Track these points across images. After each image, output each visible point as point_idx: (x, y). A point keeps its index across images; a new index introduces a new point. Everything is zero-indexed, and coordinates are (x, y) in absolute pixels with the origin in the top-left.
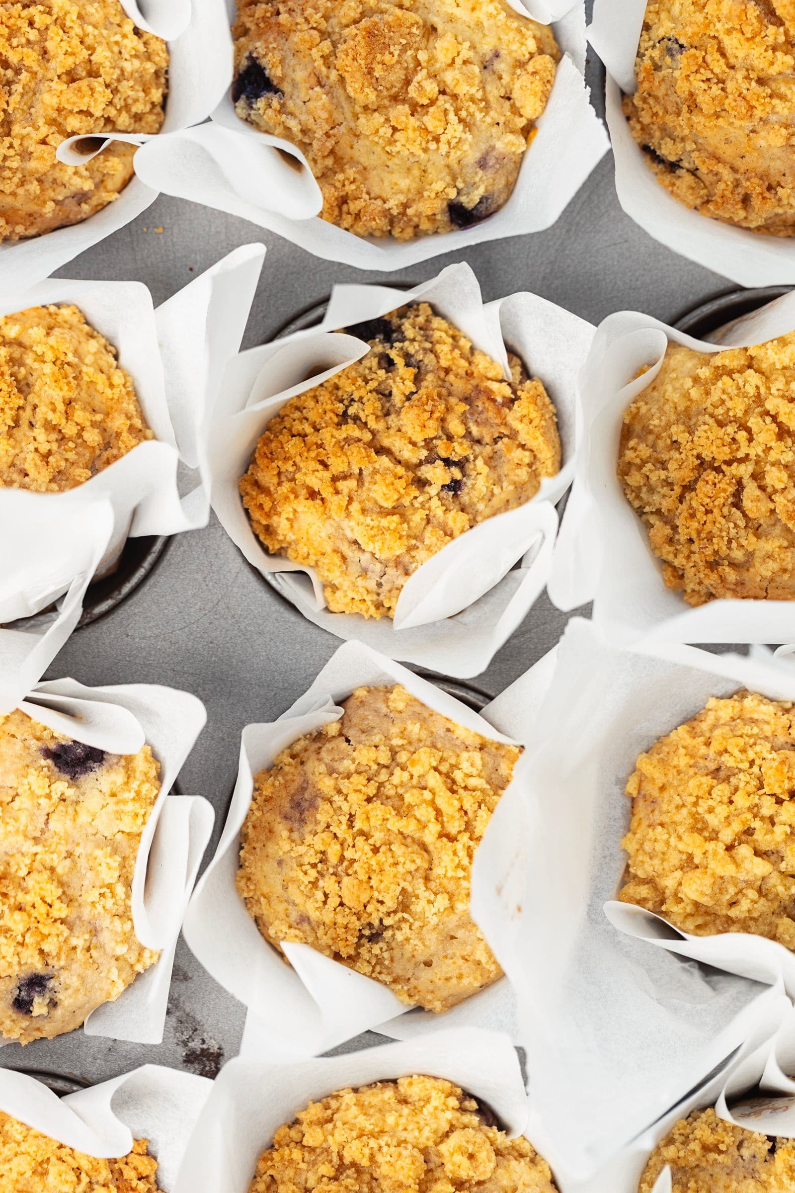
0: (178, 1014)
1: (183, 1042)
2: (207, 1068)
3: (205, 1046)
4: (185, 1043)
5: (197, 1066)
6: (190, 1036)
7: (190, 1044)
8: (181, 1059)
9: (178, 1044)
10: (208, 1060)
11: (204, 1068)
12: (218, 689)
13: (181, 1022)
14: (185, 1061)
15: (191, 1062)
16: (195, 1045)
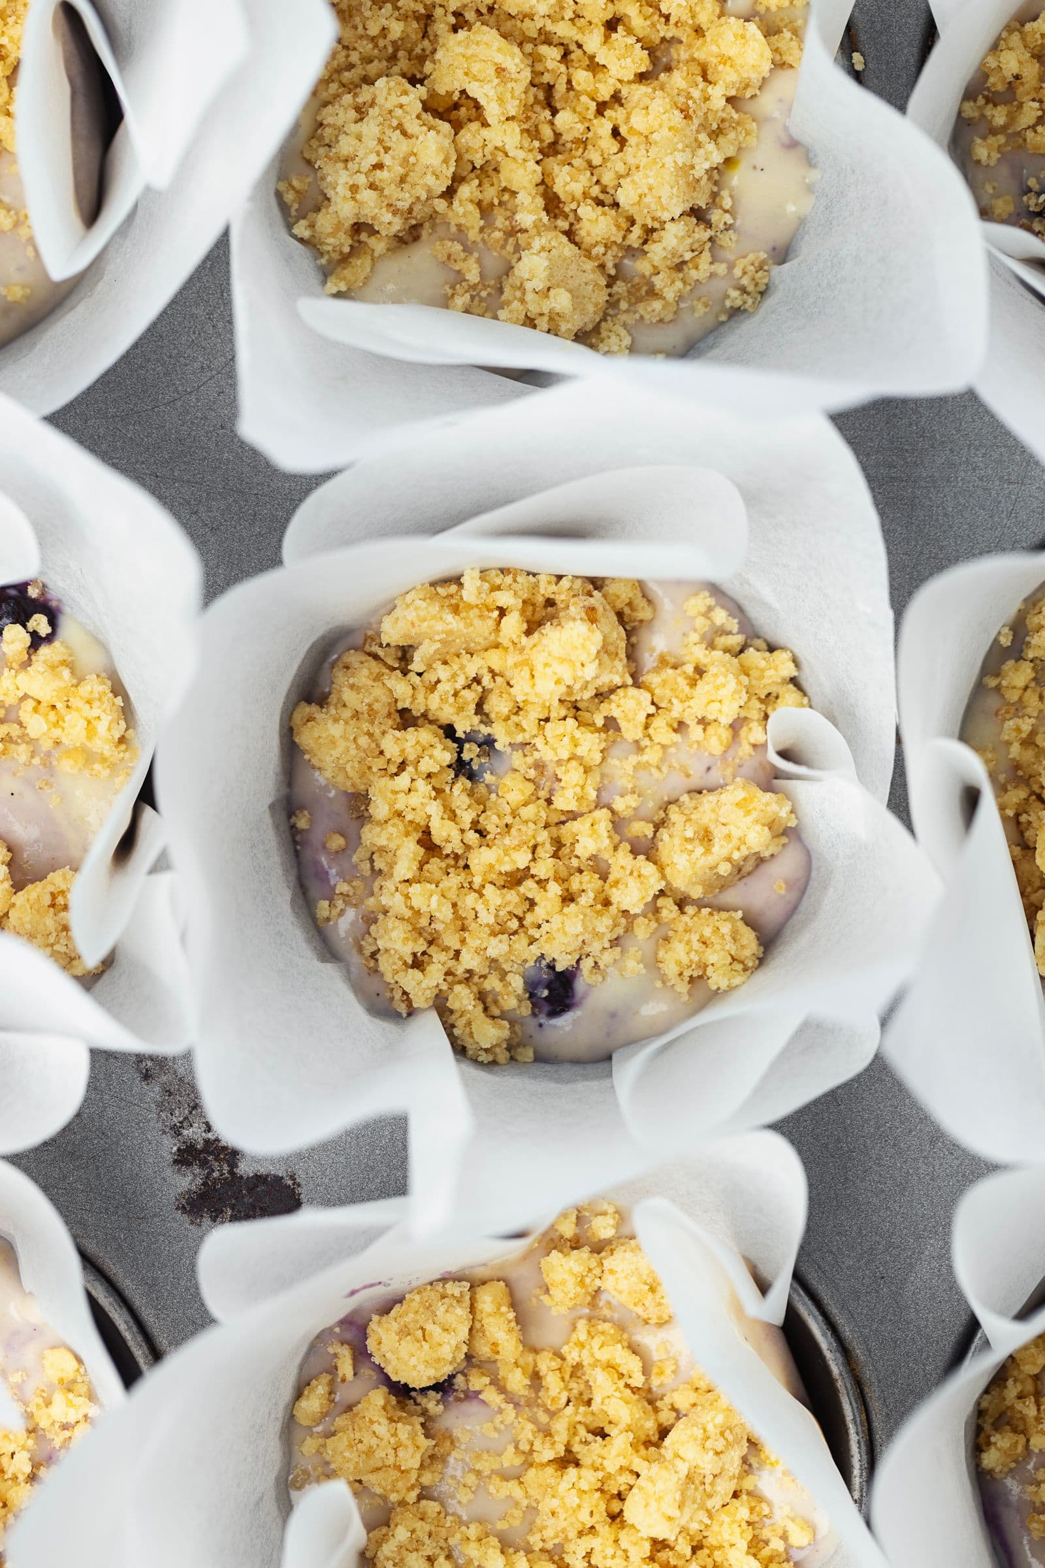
0: (164, 1078)
1: (173, 1127)
2: (216, 1174)
3: (210, 1136)
4: (176, 1131)
5: (197, 1171)
6: (186, 1118)
7: (185, 1132)
8: (170, 1158)
9: (164, 1132)
10: (217, 1159)
11: (209, 1174)
12: (235, 508)
13: (170, 1094)
14: (176, 1162)
15: (189, 1164)
16: (194, 1133)
